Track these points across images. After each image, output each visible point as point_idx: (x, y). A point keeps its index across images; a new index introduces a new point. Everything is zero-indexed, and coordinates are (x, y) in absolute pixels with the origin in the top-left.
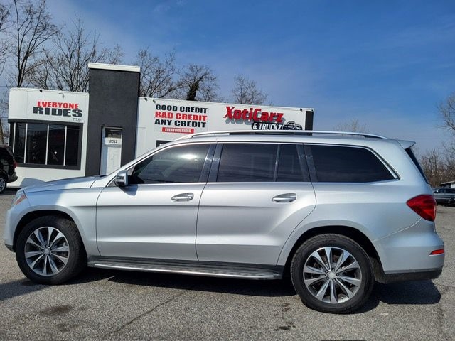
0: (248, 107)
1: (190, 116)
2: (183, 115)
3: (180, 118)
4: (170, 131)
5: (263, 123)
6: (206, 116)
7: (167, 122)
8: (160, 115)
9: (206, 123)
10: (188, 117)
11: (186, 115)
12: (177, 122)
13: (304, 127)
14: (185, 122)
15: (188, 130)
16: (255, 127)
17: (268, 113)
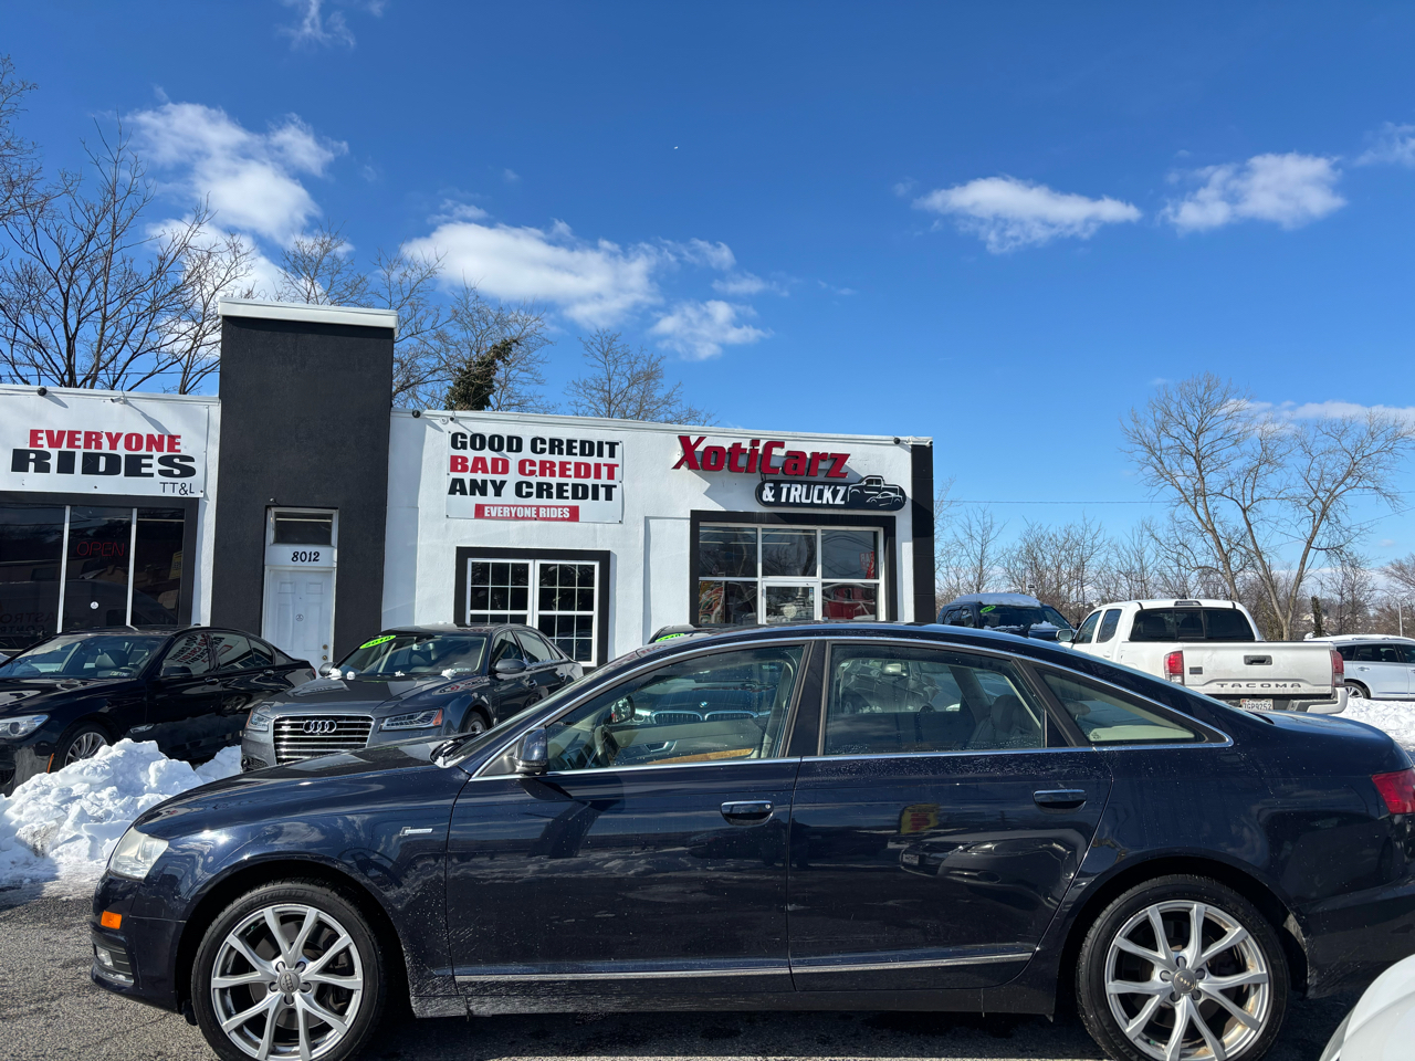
0: (745, 437)
1: (563, 465)
2: (543, 463)
3: (532, 473)
4: (499, 515)
5: (791, 482)
6: (617, 466)
7: (490, 486)
8: (467, 467)
9: (615, 486)
10: (557, 469)
11: (553, 464)
12: (524, 485)
13: (909, 493)
14: (550, 486)
15: (560, 509)
16: (768, 495)
17: (803, 454)
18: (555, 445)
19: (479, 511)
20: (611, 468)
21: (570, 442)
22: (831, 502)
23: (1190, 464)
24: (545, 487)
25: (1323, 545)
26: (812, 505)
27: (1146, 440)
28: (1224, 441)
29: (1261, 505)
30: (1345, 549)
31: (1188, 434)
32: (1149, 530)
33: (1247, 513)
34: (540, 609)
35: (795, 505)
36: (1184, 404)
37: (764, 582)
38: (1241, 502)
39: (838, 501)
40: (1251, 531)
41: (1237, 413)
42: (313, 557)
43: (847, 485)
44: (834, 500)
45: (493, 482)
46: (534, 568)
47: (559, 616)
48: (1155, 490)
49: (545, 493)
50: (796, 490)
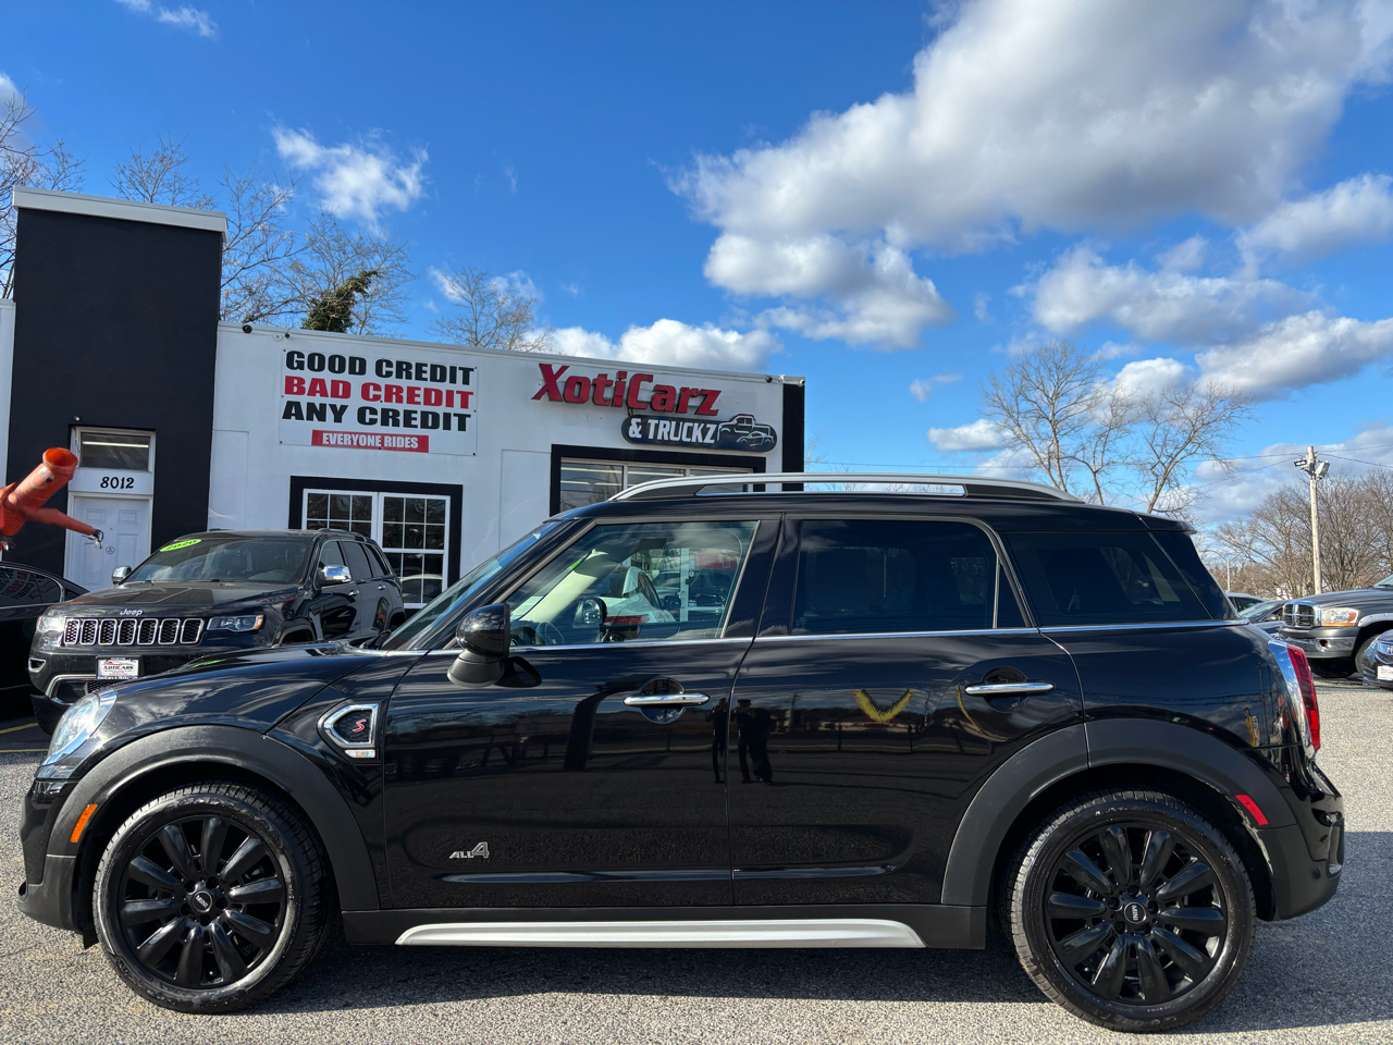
0: (610, 368)
1: (411, 390)
2: (389, 388)
3: (377, 398)
4: (339, 443)
6: (472, 393)
7: (329, 411)
8: (304, 389)
9: (469, 416)
10: (404, 395)
11: (400, 389)
12: (368, 411)
13: (780, 434)
14: (396, 413)
15: (407, 439)
16: (634, 431)
17: (673, 389)
18: (403, 369)
19: (317, 438)
20: (465, 396)
21: (419, 366)
22: (700, 440)
23: (1046, 428)
24: (391, 414)
26: (681, 443)
27: (1005, 404)
28: (1078, 406)
31: (1045, 398)
33: (1097, 476)
34: (385, 546)
35: (663, 442)
38: (1091, 464)
39: (708, 440)
40: (1099, 492)
41: (1090, 380)
42: (126, 483)
43: (718, 423)
44: (703, 439)
45: (333, 407)
46: (378, 500)
47: (405, 555)
49: (391, 420)
50: (665, 426)
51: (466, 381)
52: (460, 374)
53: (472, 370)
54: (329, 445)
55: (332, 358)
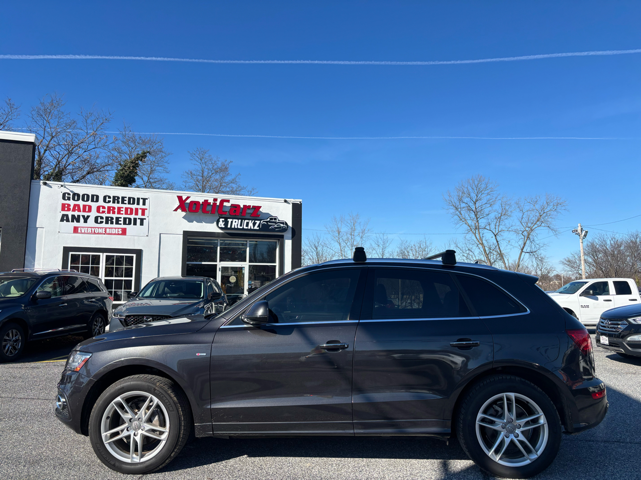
0: (210, 197)
1: (119, 209)
2: (109, 208)
3: (103, 212)
4: (86, 232)
5: (233, 218)
6: (147, 209)
7: (81, 218)
8: (70, 209)
9: (145, 219)
10: (116, 210)
11: (114, 208)
12: (99, 218)
13: (290, 224)
14: (112, 218)
15: (117, 229)
16: (221, 224)
17: (239, 206)
18: (116, 199)
19: (76, 230)
20: (143, 211)
21: (123, 198)
22: (252, 228)
23: (473, 215)
24: (110, 219)
25: (528, 251)
26: (243, 229)
27: (454, 204)
28: (486, 205)
29: (502, 233)
30: (537, 252)
31: (471, 202)
32: (455, 243)
33: (497, 236)
34: (105, 276)
35: (235, 229)
36: (470, 188)
37: (220, 265)
38: (494, 232)
39: (256, 228)
40: (498, 244)
41: (492, 193)
43: (260, 220)
44: (254, 227)
45: (83, 216)
46: (103, 257)
47: (115, 280)
48: (458, 226)
49: (109, 222)
50: (235, 222)
51: (144, 204)
52: (141, 201)
53: (147, 199)
54: (81, 233)
55: (83, 195)
